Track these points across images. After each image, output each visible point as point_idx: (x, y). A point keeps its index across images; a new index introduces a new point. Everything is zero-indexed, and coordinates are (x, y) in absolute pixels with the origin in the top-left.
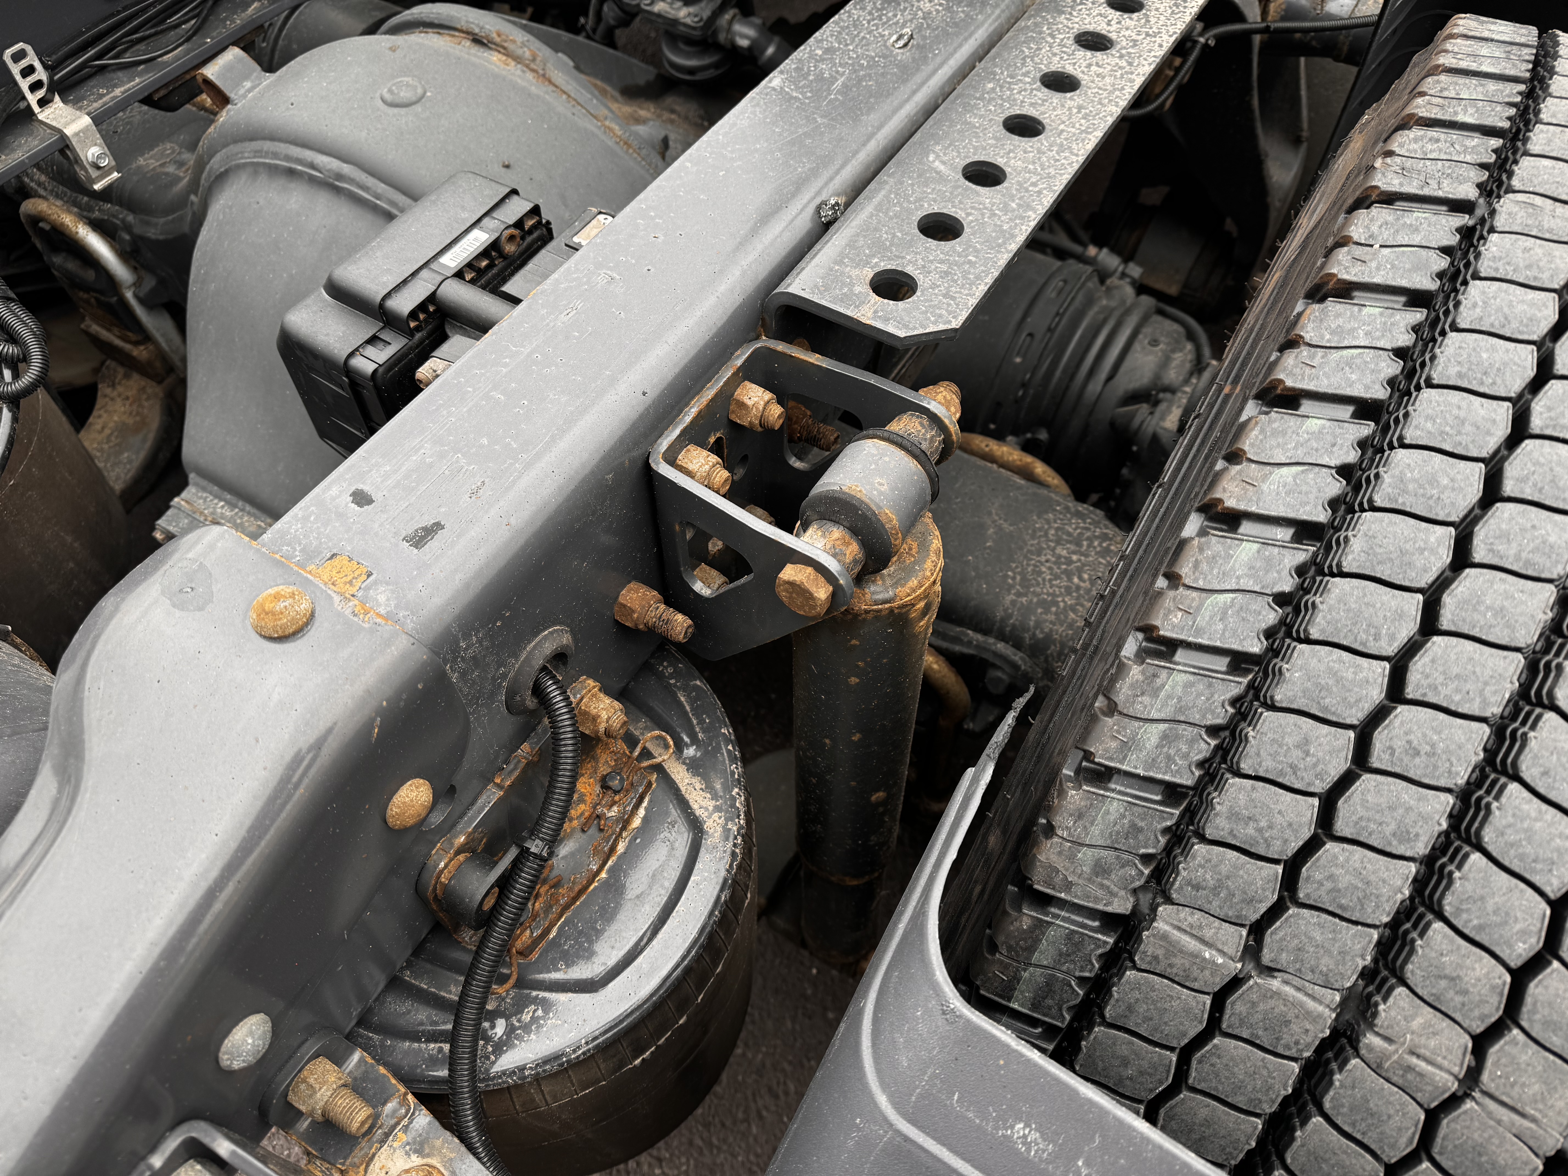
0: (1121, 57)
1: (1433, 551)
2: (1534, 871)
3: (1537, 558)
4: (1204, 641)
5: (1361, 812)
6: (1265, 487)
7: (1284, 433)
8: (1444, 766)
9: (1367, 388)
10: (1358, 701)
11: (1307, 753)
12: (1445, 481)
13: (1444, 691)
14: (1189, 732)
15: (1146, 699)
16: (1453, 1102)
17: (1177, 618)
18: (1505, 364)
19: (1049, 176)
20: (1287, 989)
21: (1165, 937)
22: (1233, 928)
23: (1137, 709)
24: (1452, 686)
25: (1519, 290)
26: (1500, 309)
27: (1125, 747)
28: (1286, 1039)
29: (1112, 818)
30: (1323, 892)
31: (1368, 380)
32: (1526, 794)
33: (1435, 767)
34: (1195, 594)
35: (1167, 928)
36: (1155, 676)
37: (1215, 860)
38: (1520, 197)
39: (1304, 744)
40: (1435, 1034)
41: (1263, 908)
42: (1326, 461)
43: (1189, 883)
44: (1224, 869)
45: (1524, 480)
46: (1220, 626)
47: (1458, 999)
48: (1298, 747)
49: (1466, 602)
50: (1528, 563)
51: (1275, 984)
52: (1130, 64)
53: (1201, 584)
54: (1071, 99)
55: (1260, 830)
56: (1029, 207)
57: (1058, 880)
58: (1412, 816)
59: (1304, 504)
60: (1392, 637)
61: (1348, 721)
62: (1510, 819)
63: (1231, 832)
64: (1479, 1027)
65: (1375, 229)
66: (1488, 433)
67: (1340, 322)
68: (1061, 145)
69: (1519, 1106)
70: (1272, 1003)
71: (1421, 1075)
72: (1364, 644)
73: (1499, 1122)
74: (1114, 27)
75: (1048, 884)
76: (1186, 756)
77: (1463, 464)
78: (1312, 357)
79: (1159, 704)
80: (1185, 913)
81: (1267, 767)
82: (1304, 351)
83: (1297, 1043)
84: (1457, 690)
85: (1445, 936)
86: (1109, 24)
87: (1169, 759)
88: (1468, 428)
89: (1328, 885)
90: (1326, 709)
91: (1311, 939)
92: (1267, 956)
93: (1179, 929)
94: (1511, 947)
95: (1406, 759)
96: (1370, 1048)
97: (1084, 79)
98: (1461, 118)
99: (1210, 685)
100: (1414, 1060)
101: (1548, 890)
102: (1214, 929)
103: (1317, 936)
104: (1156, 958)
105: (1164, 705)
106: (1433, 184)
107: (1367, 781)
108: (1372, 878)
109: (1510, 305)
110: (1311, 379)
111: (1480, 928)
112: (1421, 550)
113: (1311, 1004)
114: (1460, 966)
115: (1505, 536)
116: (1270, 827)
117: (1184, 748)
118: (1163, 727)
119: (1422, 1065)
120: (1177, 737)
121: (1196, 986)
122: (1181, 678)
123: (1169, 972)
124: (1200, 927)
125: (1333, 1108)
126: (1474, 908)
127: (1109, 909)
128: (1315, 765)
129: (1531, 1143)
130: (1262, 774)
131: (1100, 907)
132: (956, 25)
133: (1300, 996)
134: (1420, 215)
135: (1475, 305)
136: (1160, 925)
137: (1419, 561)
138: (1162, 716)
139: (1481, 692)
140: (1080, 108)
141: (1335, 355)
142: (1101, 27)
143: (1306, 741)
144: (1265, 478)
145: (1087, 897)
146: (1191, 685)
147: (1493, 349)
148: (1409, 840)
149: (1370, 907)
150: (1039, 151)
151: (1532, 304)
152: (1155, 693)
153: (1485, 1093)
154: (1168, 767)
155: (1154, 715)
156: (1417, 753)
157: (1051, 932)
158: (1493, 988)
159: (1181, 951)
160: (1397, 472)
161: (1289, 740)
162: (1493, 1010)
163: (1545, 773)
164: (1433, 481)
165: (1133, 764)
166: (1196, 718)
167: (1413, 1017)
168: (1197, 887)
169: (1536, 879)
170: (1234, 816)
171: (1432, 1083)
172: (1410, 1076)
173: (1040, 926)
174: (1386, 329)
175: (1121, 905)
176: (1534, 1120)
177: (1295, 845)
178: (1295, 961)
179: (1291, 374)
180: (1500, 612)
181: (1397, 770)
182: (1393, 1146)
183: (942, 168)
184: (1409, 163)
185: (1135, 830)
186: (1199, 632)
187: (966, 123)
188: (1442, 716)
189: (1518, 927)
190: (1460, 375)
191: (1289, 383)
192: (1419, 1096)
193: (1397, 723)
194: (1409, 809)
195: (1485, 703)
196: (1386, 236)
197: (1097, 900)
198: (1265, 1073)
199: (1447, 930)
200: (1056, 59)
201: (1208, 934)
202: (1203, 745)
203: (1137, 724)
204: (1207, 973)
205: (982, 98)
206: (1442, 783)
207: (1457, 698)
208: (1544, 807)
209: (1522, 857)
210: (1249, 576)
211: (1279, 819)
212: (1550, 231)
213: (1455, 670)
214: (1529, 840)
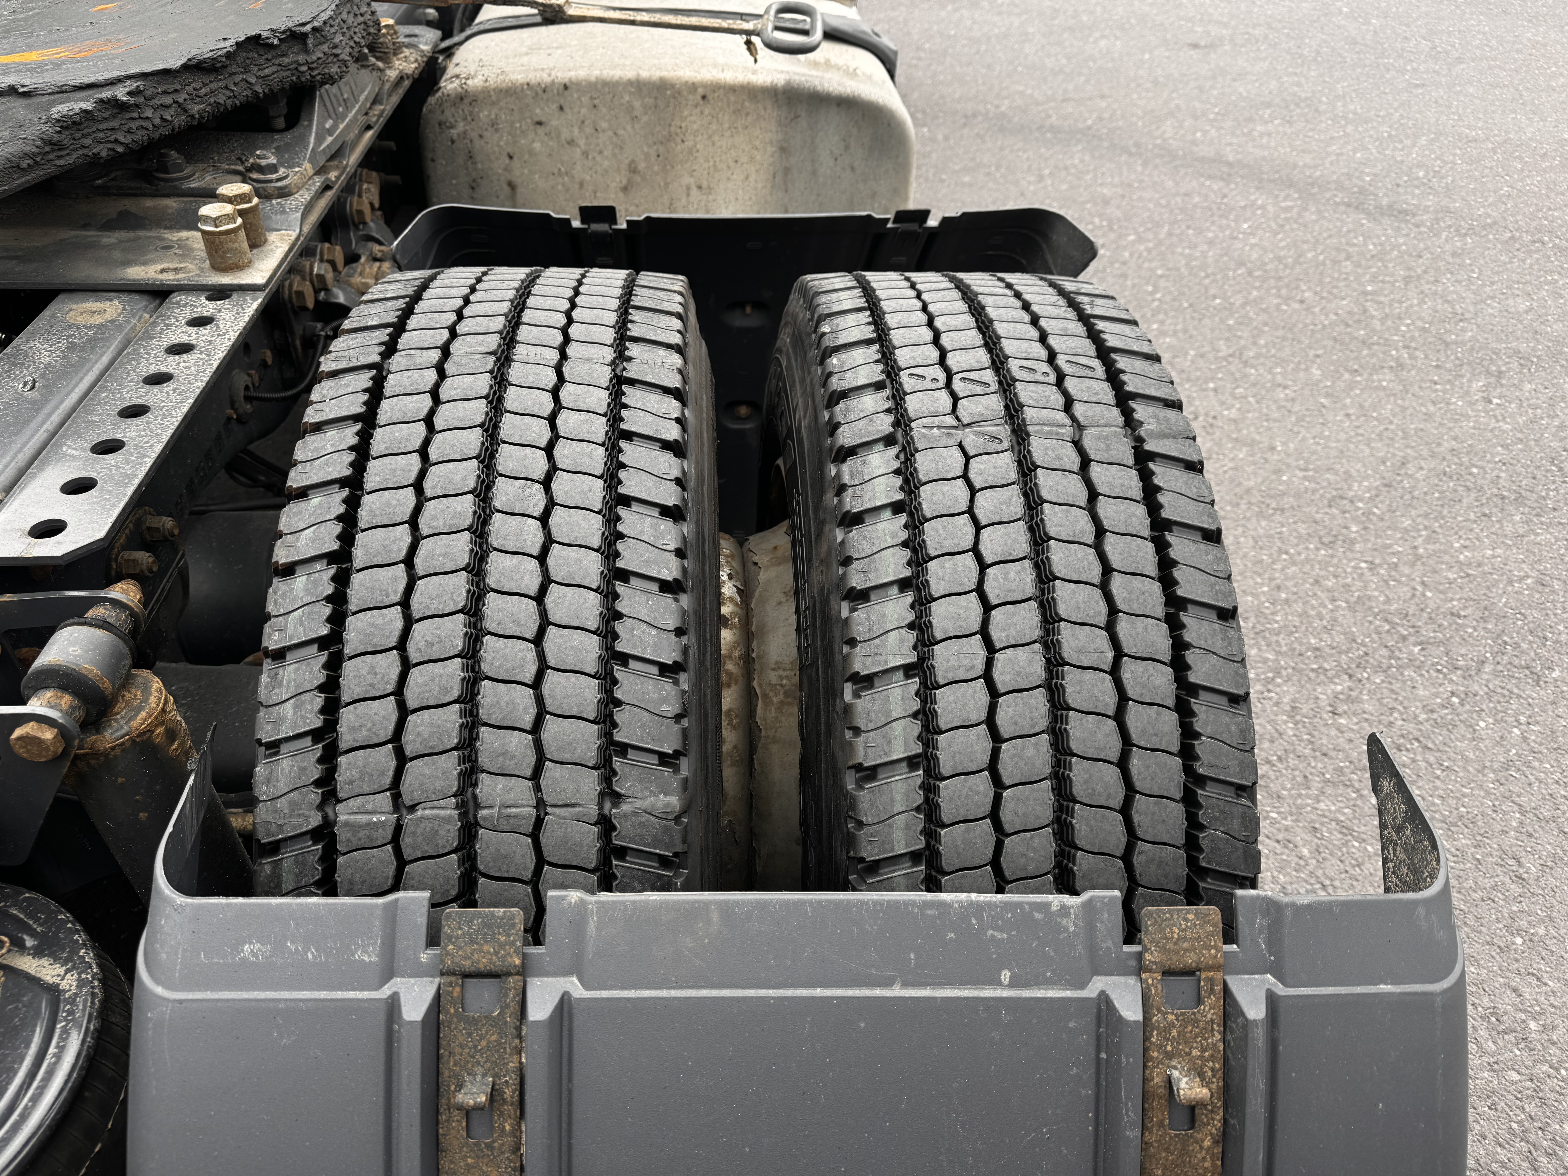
0: (201, 353)
1: (400, 539)
2: (515, 675)
3: (455, 522)
4: (296, 641)
5: (417, 690)
6: (299, 544)
7: (300, 512)
8: (448, 645)
9: (339, 472)
10: (391, 632)
11: (376, 674)
12: (395, 503)
13: (433, 607)
14: (307, 696)
15: (277, 691)
16: (539, 822)
17: (276, 636)
18: (410, 435)
19: (157, 435)
20: (427, 812)
21: (347, 824)
22: (381, 795)
23: (275, 699)
24: (436, 603)
25: (409, 397)
26: (400, 410)
27: (276, 723)
28: (441, 842)
29: (287, 771)
30: (418, 746)
31: (338, 469)
32: (495, 638)
33: (445, 647)
34: (281, 618)
35: (346, 817)
36: (276, 675)
37: (353, 761)
38: (403, 353)
39: (372, 670)
40: (511, 789)
41: (391, 773)
42: (328, 517)
43: (345, 783)
44: (360, 764)
45: (435, 487)
46: (301, 629)
47: (512, 763)
48: (369, 673)
49: (427, 557)
50: (450, 526)
51: (420, 813)
52: (208, 355)
53: (282, 611)
54: (167, 387)
55: (369, 730)
56: (145, 456)
57: (273, 828)
58: (445, 678)
59: (323, 544)
60: (395, 592)
61: (390, 646)
62: (493, 655)
63: (354, 740)
64: (528, 772)
65: (325, 392)
66: (410, 471)
67: (316, 444)
68: (164, 414)
69: (568, 802)
70: (423, 825)
71: (515, 816)
72: (382, 602)
73: (565, 818)
74: (194, 336)
75: (268, 835)
76: (311, 711)
77: (401, 491)
78: (304, 468)
79: (285, 690)
80: (351, 802)
81: (358, 692)
82: (299, 467)
83: (448, 841)
84: (440, 603)
85: (489, 733)
86: (190, 336)
87: (304, 718)
88: (398, 472)
89: (419, 740)
90: (376, 645)
91: (424, 775)
92: (407, 800)
93: (353, 813)
94: (523, 720)
95: (428, 651)
96: (484, 818)
97: (176, 373)
98: (370, 323)
99: (309, 664)
100: (509, 810)
101: (526, 681)
102: (372, 802)
103: (427, 772)
104: (349, 840)
105: (288, 688)
106: (354, 360)
107: (414, 672)
108: (439, 722)
109: (405, 406)
110: (307, 479)
111: (504, 718)
112: (394, 542)
113: (442, 813)
114: (504, 745)
115: (435, 518)
116: (374, 725)
117: (309, 707)
118: (292, 701)
119: (514, 810)
120: (303, 703)
121: (379, 843)
122: (292, 667)
123: (361, 844)
124: (364, 806)
125: (486, 867)
126: (496, 709)
127: (310, 827)
128: (383, 678)
129: (585, 819)
130: (356, 698)
131: (304, 829)
132: (73, 366)
133: (435, 812)
134: (348, 378)
135: (386, 412)
136: (342, 818)
137: (395, 548)
138: (289, 695)
139: (452, 598)
140: (174, 390)
141: (317, 462)
142: (185, 339)
143: (373, 667)
144: (297, 540)
145: (294, 828)
146: (298, 669)
147: (401, 429)
148: (448, 692)
149: (445, 739)
150: (148, 423)
151: (416, 402)
152: (280, 685)
153: (552, 806)
154: (305, 722)
155: (285, 697)
156: (433, 645)
157: (285, 865)
158: (525, 746)
159: (360, 827)
160: (367, 508)
161: (364, 672)
162: (531, 759)
163: (499, 623)
164: (388, 505)
165: (286, 731)
166: (309, 686)
167: (496, 787)
168: (351, 783)
169: (518, 679)
170: (352, 729)
171: (524, 818)
172: (511, 821)
173: (276, 865)
174: (341, 440)
175: (315, 820)
176: (579, 805)
177: (391, 728)
178: (423, 793)
179: (295, 481)
180: (445, 555)
181: (427, 658)
182: (525, 869)
183: (74, 452)
184: (340, 354)
185: (303, 770)
186: (291, 637)
187: (89, 421)
188: (437, 620)
189: (521, 708)
190: (387, 448)
191: (295, 486)
192: (521, 830)
193: (416, 634)
194: (441, 676)
195: (456, 603)
196: (332, 394)
197: (301, 826)
198: (441, 871)
199: (489, 729)
200: (152, 367)
201: (369, 807)
202: (319, 699)
203: (277, 708)
204: (380, 830)
205: (99, 404)
206: (452, 653)
207: (441, 607)
208: (506, 640)
209: (507, 671)
210: (307, 595)
211: (376, 718)
212: (421, 364)
213: (435, 594)
214: (506, 660)
